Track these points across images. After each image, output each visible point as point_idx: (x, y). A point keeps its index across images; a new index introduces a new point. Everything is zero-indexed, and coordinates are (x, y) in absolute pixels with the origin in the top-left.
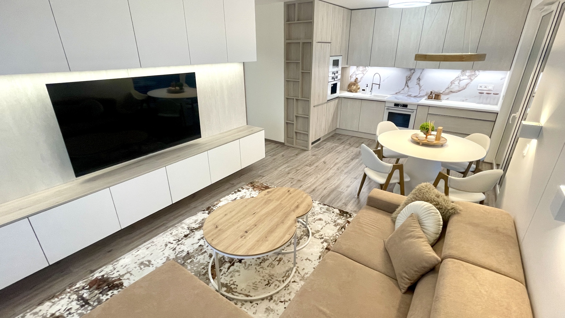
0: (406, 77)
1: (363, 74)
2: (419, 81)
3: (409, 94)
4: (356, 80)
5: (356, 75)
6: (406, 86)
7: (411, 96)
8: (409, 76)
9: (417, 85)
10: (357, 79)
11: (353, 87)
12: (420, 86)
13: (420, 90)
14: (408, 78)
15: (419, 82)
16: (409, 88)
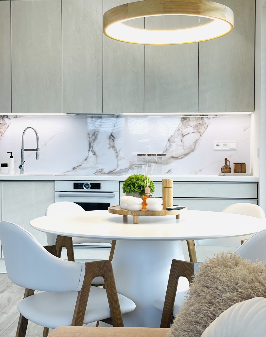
0: (87, 136)
2: (113, 140)
3: (98, 170)
6: (91, 152)
7: (104, 171)
8: (93, 133)
9: (111, 149)
12: (116, 150)
13: (119, 158)
14: (91, 136)
15: (114, 144)
16: (97, 156)
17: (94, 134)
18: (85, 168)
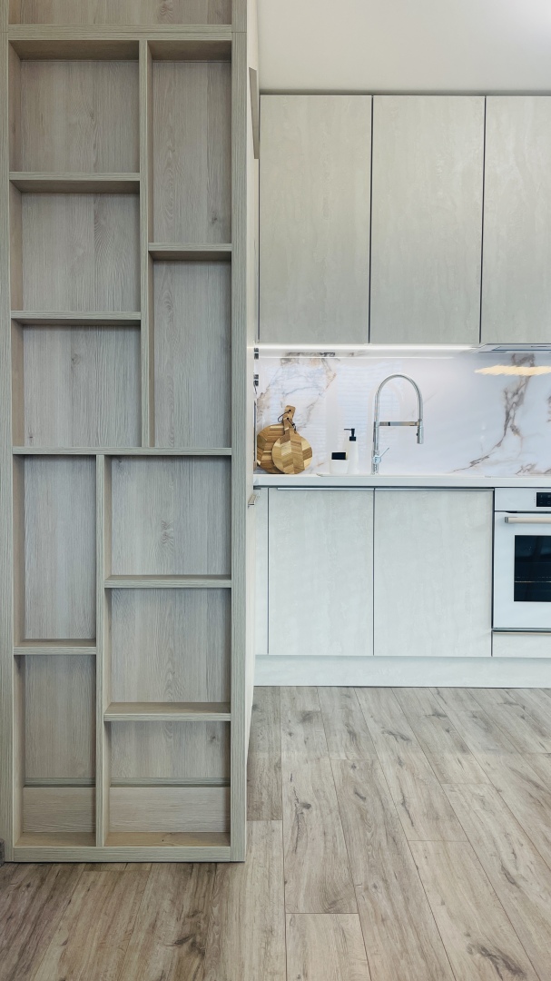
0: (503, 395)
1: (317, 387)
3: (525, 464)
4: (289, 415)
5: (285, 394)
6: (509, 430)
7: (536, 468)
8: (514, 389)
10: (290, 410)
11: (281, 449)
14: (510, 395)
16: (522, 439)
17: (516, 393)
18: (497, 463)
